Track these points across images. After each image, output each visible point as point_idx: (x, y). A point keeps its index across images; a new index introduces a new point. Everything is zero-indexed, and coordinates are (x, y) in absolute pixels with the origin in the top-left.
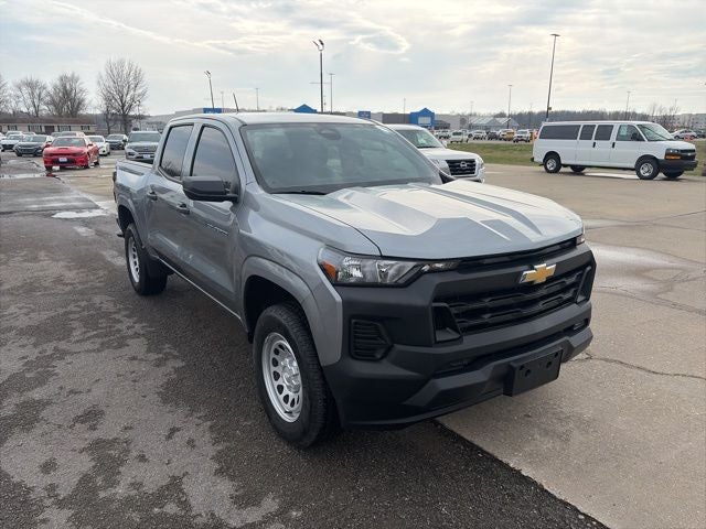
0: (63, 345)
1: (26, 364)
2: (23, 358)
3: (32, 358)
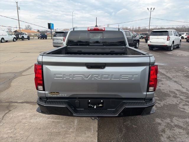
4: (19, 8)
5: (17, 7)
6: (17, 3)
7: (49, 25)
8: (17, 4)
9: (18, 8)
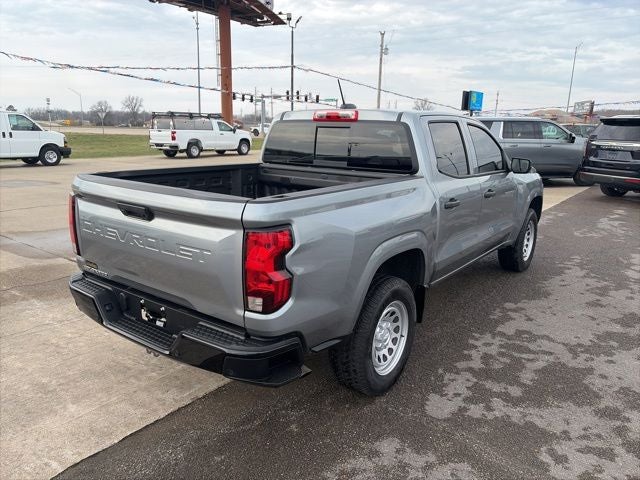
0: (566, 358)
1: (612, 355)
2: (612, 362)
3: (603, 358)
4: (387, 49)
5: (382, 46)
6: (383, 35)
7: (467, 96)
8: (383, 38)
9: (384, 51)
